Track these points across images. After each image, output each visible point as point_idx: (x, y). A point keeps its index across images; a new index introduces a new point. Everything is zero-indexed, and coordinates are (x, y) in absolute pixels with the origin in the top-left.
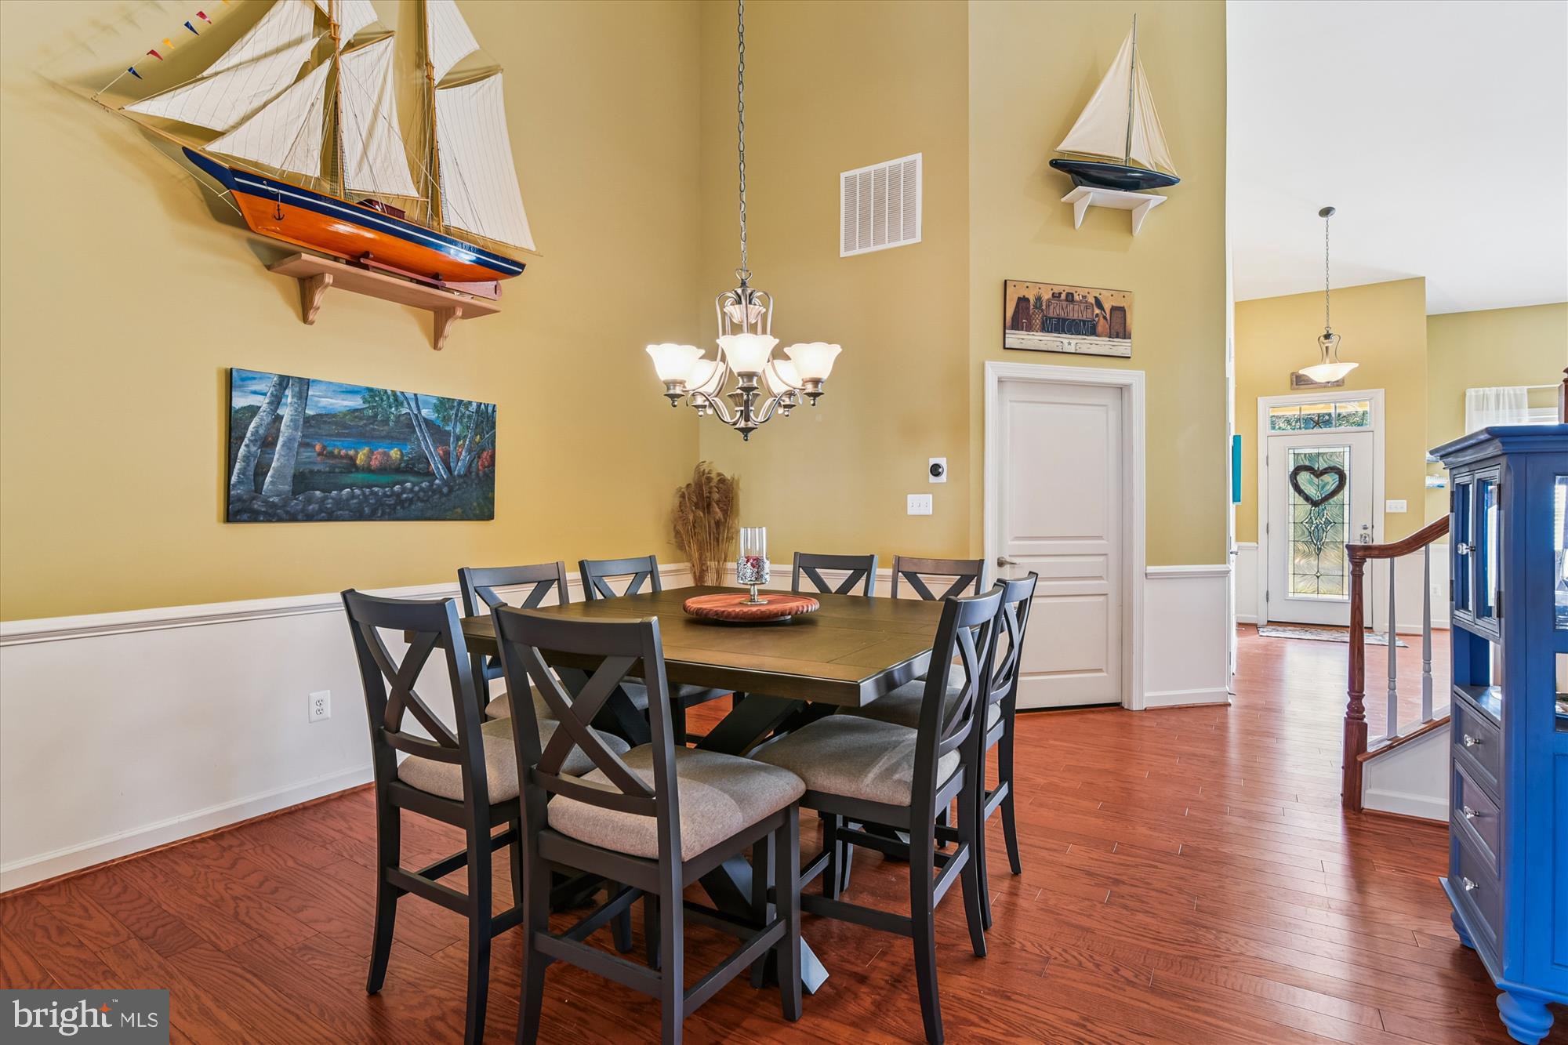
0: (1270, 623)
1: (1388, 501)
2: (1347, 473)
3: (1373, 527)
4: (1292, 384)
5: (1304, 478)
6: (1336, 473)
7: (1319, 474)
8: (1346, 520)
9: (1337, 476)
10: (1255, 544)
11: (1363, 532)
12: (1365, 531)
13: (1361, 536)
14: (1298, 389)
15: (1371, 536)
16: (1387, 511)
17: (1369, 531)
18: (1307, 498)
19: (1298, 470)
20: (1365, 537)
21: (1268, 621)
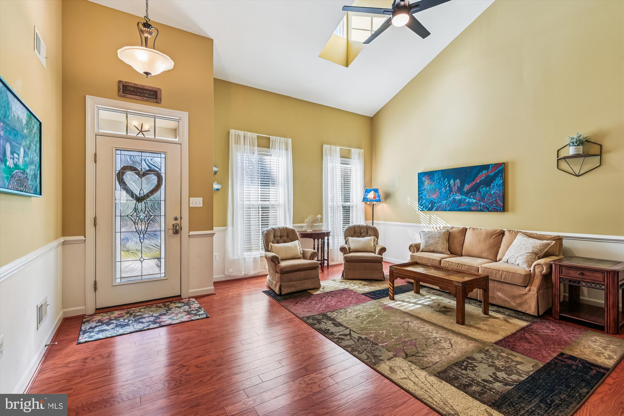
0: (99, 310)
1: (190, 198)
2: (163, 175)
3: (181, 217)
4: (119, 91)
5: (129, 177)
6: (155, 174)
7: (142, 175)
8: (163, 213)
9: (156, 177)
10: (82, 238)
11: (175, 222)
12: (176, 222)
13: (173, 225)
14: (123, 96)
15: (180, 225)
16: (191, 206)
17: (178, 222)
18: (132, 195)
19: (125, 169)
20: (176, 226)
21: (96, 309)
